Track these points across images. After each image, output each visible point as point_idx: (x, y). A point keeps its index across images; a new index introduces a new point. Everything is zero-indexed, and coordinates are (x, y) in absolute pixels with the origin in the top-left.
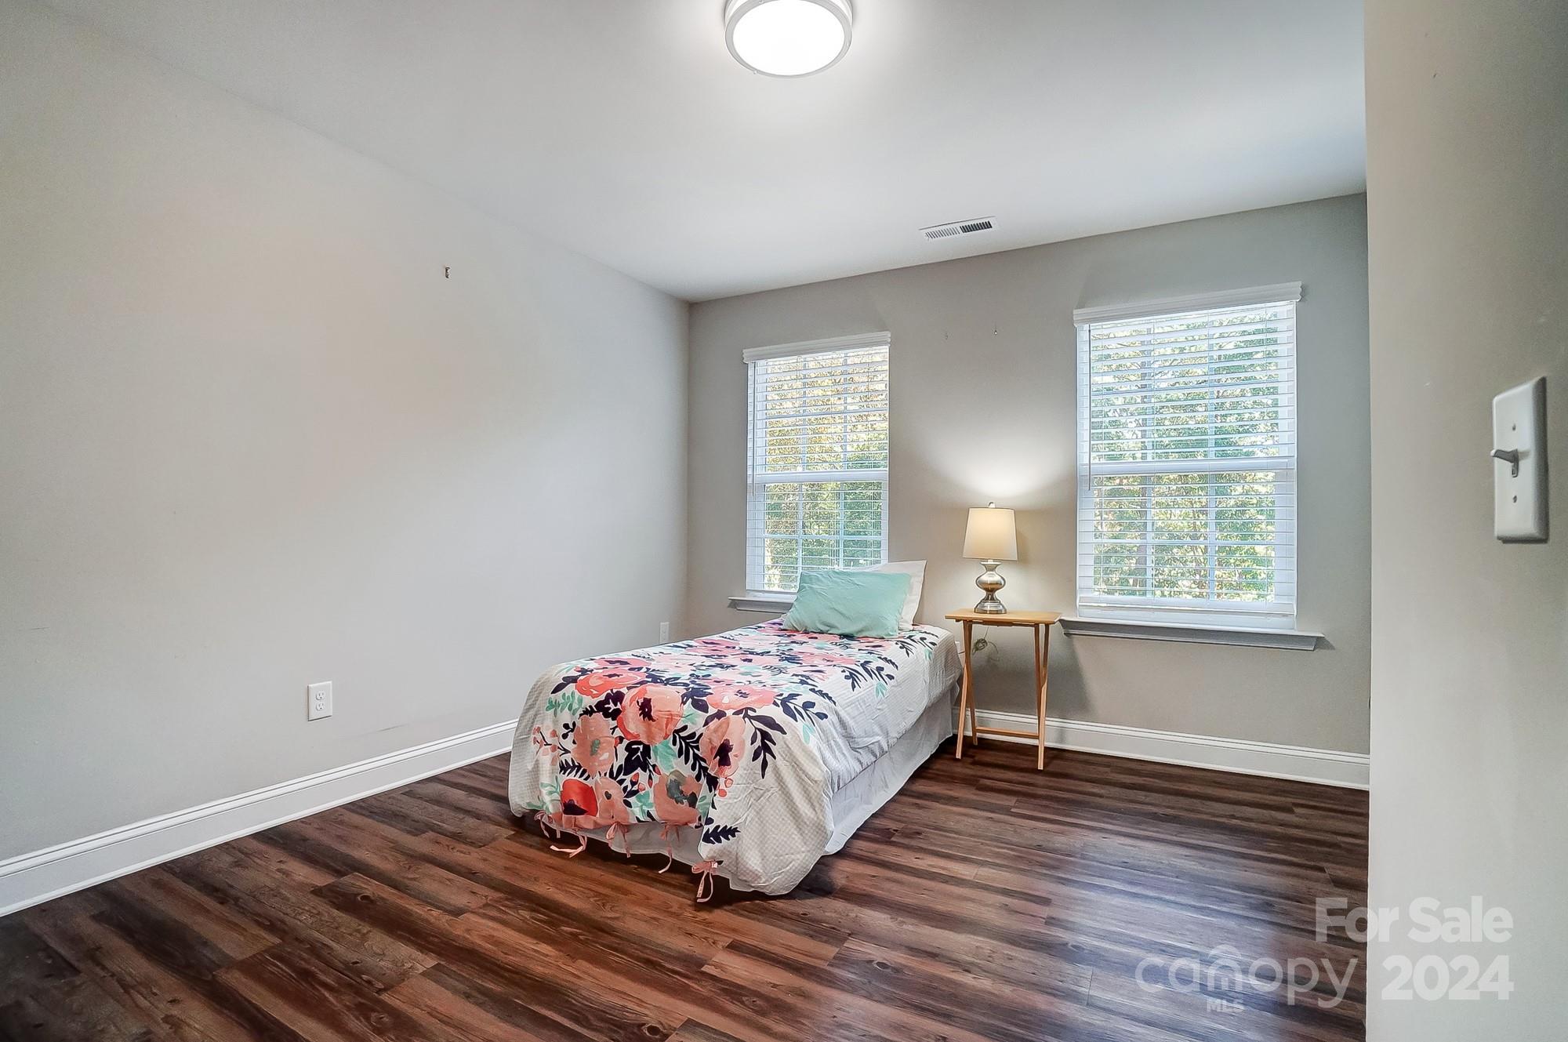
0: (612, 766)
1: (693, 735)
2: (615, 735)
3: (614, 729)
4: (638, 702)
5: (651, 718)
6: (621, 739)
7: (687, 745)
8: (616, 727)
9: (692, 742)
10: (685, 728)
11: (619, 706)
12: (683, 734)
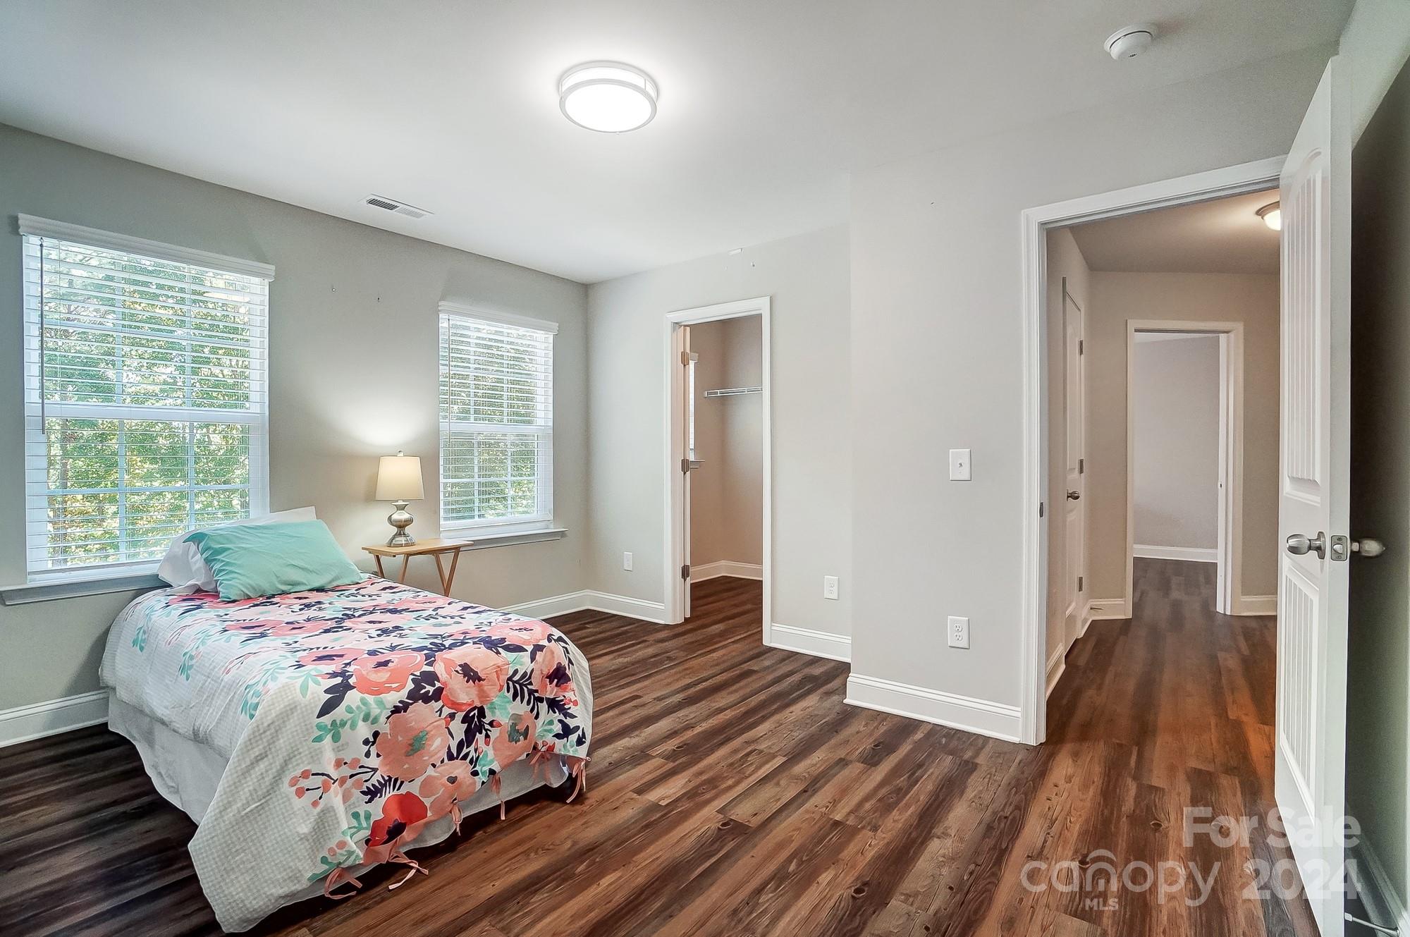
0: (449, 748)
1: (525, 674)
2: (443, 716)
3: (441, 710)
4: (457, 671)
5: (480, 679)
6: (452, 716)
7: (521, 685)
8: (443, 706)
9: (525, 681)
10: (516, 672)
11: (438, 685)
12: (516, 678)
